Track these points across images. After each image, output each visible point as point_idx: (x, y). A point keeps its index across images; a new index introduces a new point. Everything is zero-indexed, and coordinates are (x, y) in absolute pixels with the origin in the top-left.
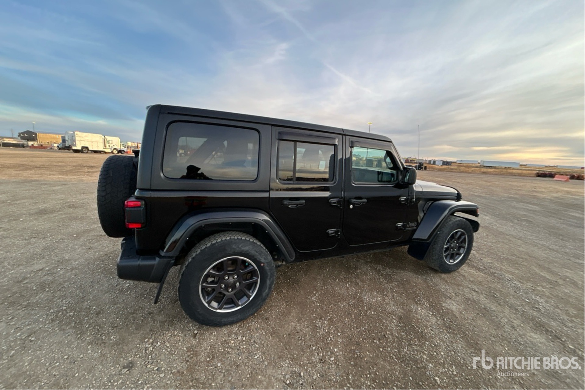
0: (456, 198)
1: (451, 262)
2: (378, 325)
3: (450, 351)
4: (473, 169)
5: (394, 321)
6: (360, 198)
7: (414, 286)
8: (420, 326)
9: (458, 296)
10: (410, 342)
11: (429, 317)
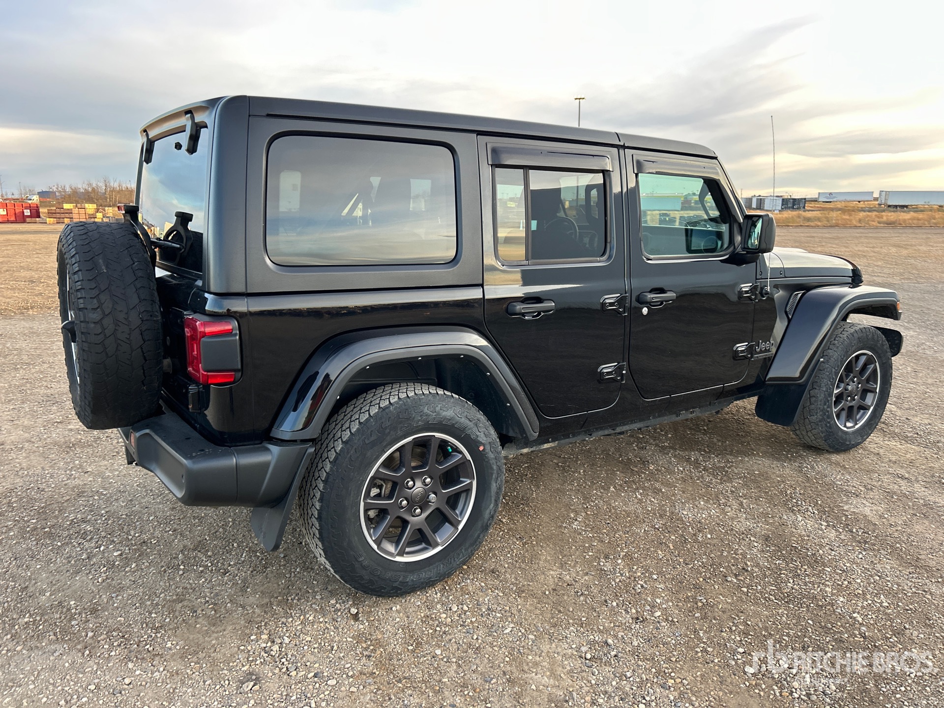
0: (850, 280)
1: (848, 427)
2: (725, 554)
3: (871, 576)
4: (862, 214)
5: (756, 544)
6: (661, 291)
7: (779, 481)
8: (808, 547)
9: (872, 489)
10: (796, 572)
11: (822, 530)
